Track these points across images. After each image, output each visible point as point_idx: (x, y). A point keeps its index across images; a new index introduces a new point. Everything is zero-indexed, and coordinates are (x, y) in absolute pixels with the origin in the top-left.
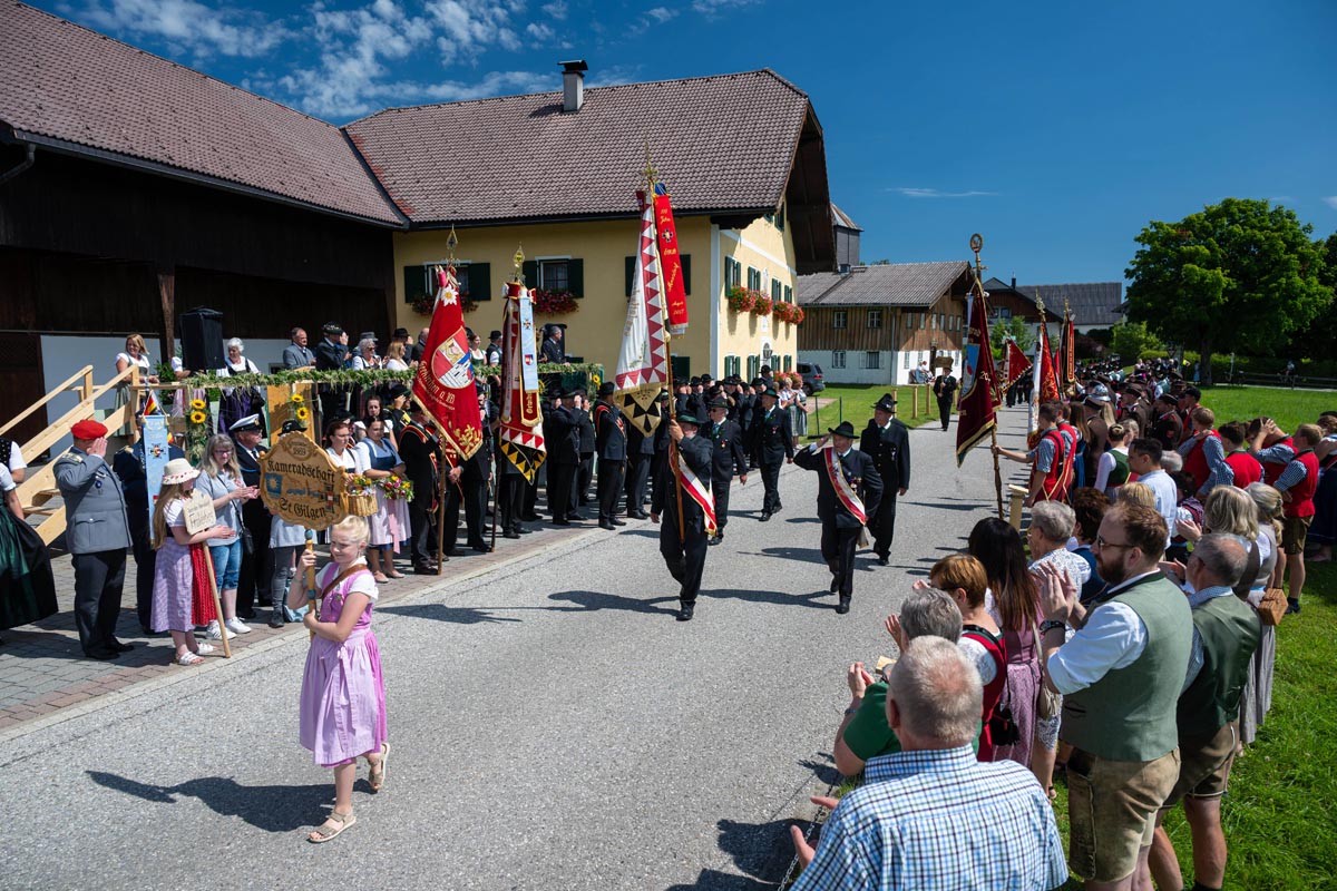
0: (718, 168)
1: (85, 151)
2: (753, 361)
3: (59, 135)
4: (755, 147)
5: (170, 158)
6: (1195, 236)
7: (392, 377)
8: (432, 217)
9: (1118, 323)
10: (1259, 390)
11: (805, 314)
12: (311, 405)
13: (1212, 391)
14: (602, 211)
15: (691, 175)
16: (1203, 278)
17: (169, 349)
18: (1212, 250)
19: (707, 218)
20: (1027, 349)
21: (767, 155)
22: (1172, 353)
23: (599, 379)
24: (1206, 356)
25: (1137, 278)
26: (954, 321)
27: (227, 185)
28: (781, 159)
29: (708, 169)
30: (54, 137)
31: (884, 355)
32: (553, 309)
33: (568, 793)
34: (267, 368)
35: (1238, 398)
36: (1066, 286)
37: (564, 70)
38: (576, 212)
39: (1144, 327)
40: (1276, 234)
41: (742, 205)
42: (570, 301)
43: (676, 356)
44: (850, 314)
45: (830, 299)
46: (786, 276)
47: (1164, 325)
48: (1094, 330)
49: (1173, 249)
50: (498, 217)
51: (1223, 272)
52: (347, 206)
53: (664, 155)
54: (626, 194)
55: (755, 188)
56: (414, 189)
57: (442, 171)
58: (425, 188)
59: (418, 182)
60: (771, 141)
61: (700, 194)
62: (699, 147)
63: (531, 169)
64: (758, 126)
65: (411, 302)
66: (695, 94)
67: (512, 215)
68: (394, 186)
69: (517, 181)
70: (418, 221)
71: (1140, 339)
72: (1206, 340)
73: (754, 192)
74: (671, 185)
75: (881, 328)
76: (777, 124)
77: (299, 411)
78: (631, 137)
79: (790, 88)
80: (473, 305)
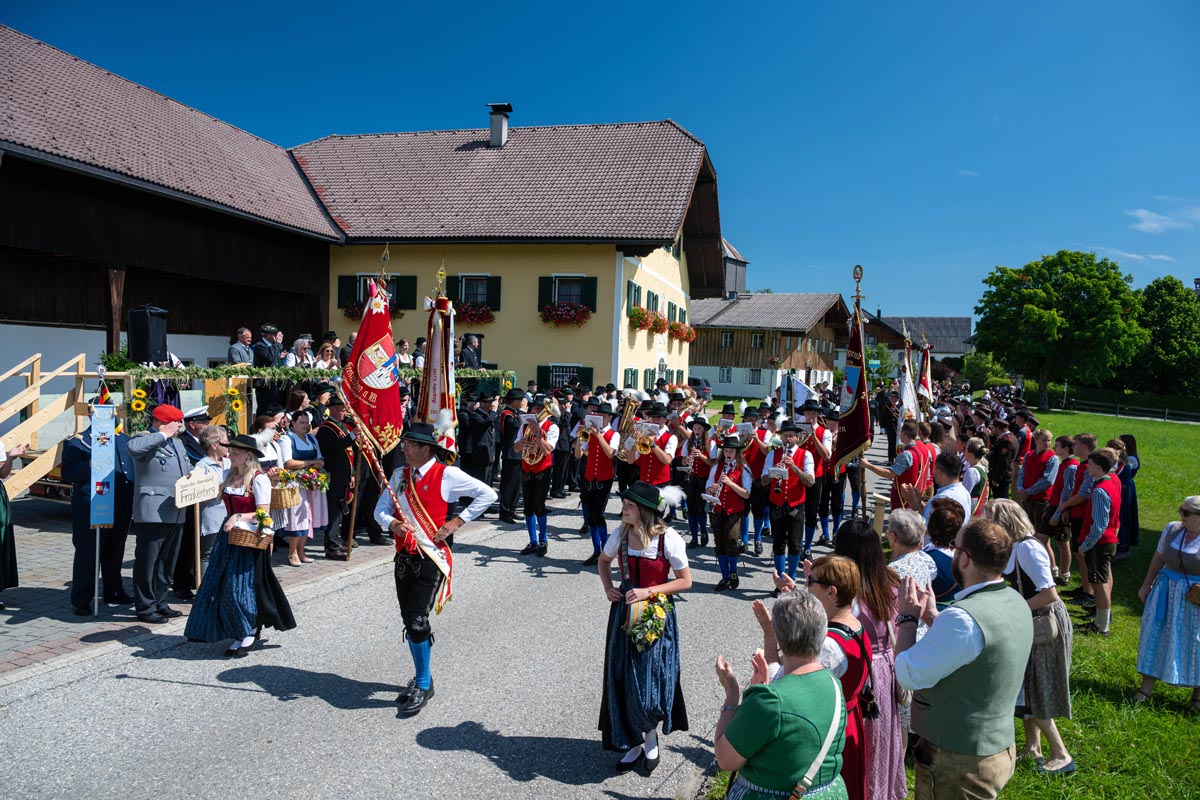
0: (624, 203)
1: (50, 159)
2: (649, 373)
3: (26, 143)
5: (129, 169)
6: (1034, 280)
8: (367, 233)
9: (968, 352)
10: (1089, 416)
11: (697, 334)
12: (246, 398)
13: (1048, 415)
14: (520, 235)
15: (600, 208)
16: (1041, 317)
17: (114, 341)
18: (1048, 294)
19: (614, 246)
20: (890, 372)
21: (667, 194)
22: (1014, 381)
24: (1043, 385)
25: (985, 314)
26: (828, 346)
27: (180, 196)
28: (679, 198)
29: (615, 203)
30: (22, 145)
31: (765, 373)
32: (472, 320)
33: (467, 770)
34: (206, 362)
36: (923, 319)
37: (491, 111)
38: (497, 235)
39: (990, 357)
40: (1102, 283)
41: (644, 236)
42: (488, 314)
43: (581, 366)
44: (735, 337)
45: (718, 322)
46: (680, 299)
47: (1008, 357)
48: (948, 358)
49: (1015, 291)
50: (426, 236)
51: (1057, 312)
52: (290, 220)
53: (577, 189)
54: (542, 222)
55: (656, 222)
56: (351, 208)
57: (378, 193)
58: (362, 207)
59: (355, 202)
60: (672, 182)
61: (608, 224)
62: (608, 184)
63: (458, 195)
64: (661, 168)
65: (343, 308)
66: (606, 138)
67: (439, 236)
68: (333, 204)
69: (444, 207)
70: (353, 236)
71: (987, 368)
72: (1043, 370)
73: (655, 225)
74: (582, 216)
75: (763, 349)
76: (677, 167)
77: (233, 403)
78: (548, 172)
79: (689, 137)
80: (401, 313)
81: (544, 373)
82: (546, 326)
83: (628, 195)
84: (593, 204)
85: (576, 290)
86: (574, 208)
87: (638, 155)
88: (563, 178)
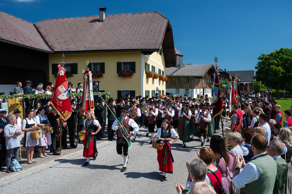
0: (143, 38)
2: (153, 92)
4: (153, 32)
6: (273, 58)
7: (47, 96)
8: (61, 50)
9: (254, 81)
11: (168, 79)
12: (22, 104)
13: (280, 100)
14: (110, 49)
15: (135, 40)
16: (276, 69)
18: (278, 62)
19: (141, 51)
21: (157, 35)
22: (268, 89)
23: (109, 97)
24: (277, 91)
25: (258, 69)
26: (209, 81)
28: (161, 36)
29: (140, 38)
31: (190, 90)
32: (96, 77)
34: (9, 93)
35: (286, 102)
36: (239, 71)
37: (99, 10)
38: (103, 49)
39: (261, 82)
41: (150, 48)
42: (101, 75)
43: (131, 90)
44: (180, 79)
45: (175, 74)
46: (162, 68)
47: (266, 82)
48: (247, 83)
49: (268, 61)
50: (80, 50)
51: (281, 68)
52: (35, 46)
53: (128, 34)
54: (117, 45)
55: (154, 44)
56: (55, 42)
57: (64, 37)
58: (59, 42)
59: (57, 40)
60: (158, 31)
61: (138, 45)
62: (138, 32)
63: (90, 37)
64: (154, 26)
65: (54, 74)
66: (136, 18)
67: (84, 50)
68: (49, 41)
69: (85, 41)
70: (56, 51)
71: (260, 86)
72: (277, 86)
73: (153, 45)
74: (130, 42)
75: (189, 83)
76: (159, 26)
77: (18, 106)
78: (119, 29)
79: (163, 16)
80: (72, 75)
81: (119, 92)
82: (120, 78)
83: (144, 35)
84: (133, 38)
85: (129, 66)
86: (127, 40)
87: (147, 23)
88: (123, 31)
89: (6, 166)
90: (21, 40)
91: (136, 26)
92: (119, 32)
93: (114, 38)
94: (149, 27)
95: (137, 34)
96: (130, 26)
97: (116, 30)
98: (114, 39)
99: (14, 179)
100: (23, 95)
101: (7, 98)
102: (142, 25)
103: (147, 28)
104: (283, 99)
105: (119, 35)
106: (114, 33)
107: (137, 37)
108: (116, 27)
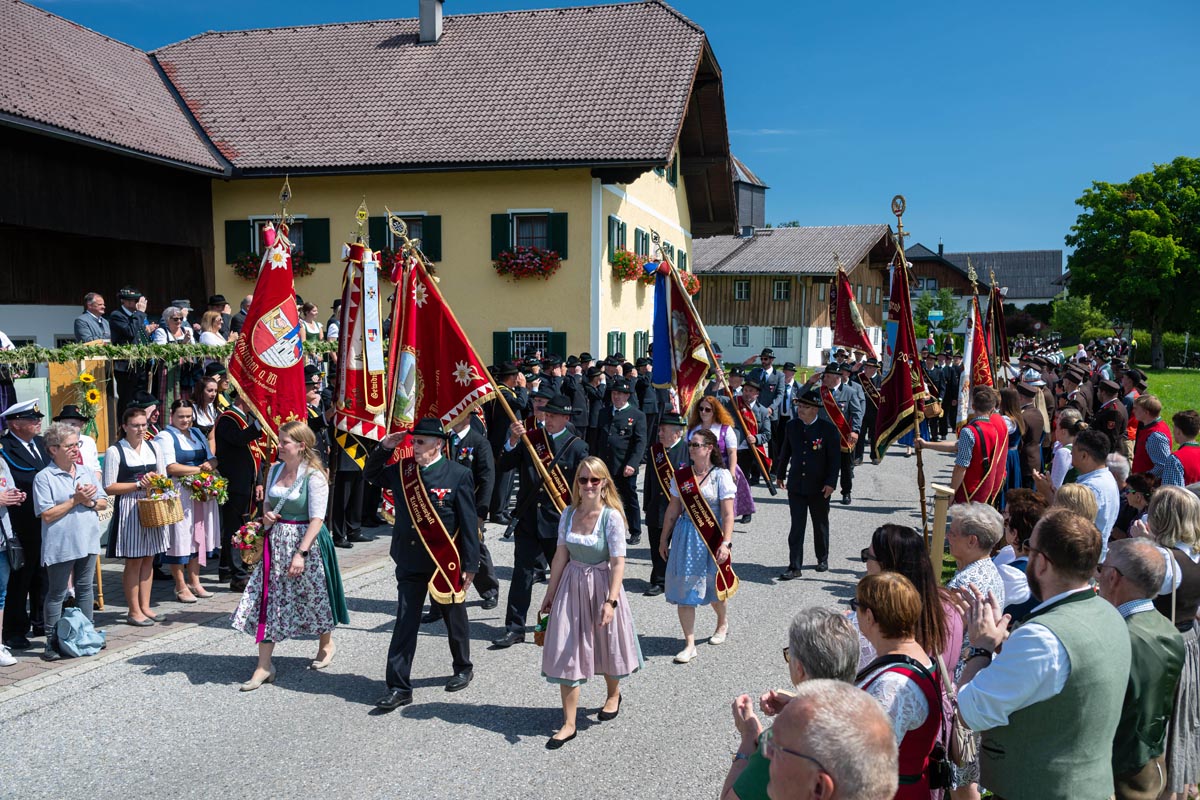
0: (600, 113)
2: (638, 337)
4: (643, 89)
6: (1143, 198)
7: (206, 353)
8: (259, 163)
9: (1058, 296)
11: (702, 284)
12: (104, 386)
13: (1164, 375)
14: (464, 159)
15: (568, 120)
16: (1153, 247)
18: (1162, 215)
19: (587, 171)
20: (956, 325)
21: (657, 99)
22: (1118, 332)
24: (1157, 336)
25: (1079, 245)
26: (874, 293)
28: (673, 104)
29: (588, 113)
31: (793, 332)
34: (52, 340)
35: (1193, 383)
36: (1000, 254)
38: (433, 160)
39: (1087, 301)
41: (628, 156)
43: (551, 331)
44: (753, 284)
45: (730, 267)
46: (679, 239)
47: (1111, 300)
48: (1032, 305)
49: (1119, 214)
50: (339, 164)
51: (1174, 239)
52: (156, 147)
53: (537, 96)
54: (492, 141)
55: (643, 137)
56: (238, 129)
57: (273, 108)
58: (252, 128)
59: (243, 121)
60: (662, 83)
61: (579, 142)
62: (578, 88)
63: (380, 109)
64: (647, 64)
65: (233, 263)
66: (573, 27)
67: (356, 163)
68: (213, 125)
69: (363, 123)
70: (242, 167)
71: (1083, 316)
72: (1157, 317)
73: (641, 141)
74: (545, 131)
75: (789, 300)
76: (669, 63)
77: (88, 394)
78: (498, 74)
79: (684, 22)
80: (308, 268)
81: (501, 341)
82: (505, 278)
83: (605, 102)
84: (559, 115)
85: (540, 231)
86: (534, 121)
87: (616, 48)
88: (519, 82)
89: (43, 634)
90: (97, 120)
91: (570, 61)
92: (499, 88)
93: (479, 113)
94: (625, 66)
95: (573, 98)
96: (545, 63)
97: (490, 79)
98: (481, 118)
99: (76, 686)
100: (109, 350)
101: (43, 359)
102: (597, 59)
103: (617, 71)
104: (1178, 371)
105: (501, 102)
106: (481, 94)
107: (574, 109)
108: (489, 65)
